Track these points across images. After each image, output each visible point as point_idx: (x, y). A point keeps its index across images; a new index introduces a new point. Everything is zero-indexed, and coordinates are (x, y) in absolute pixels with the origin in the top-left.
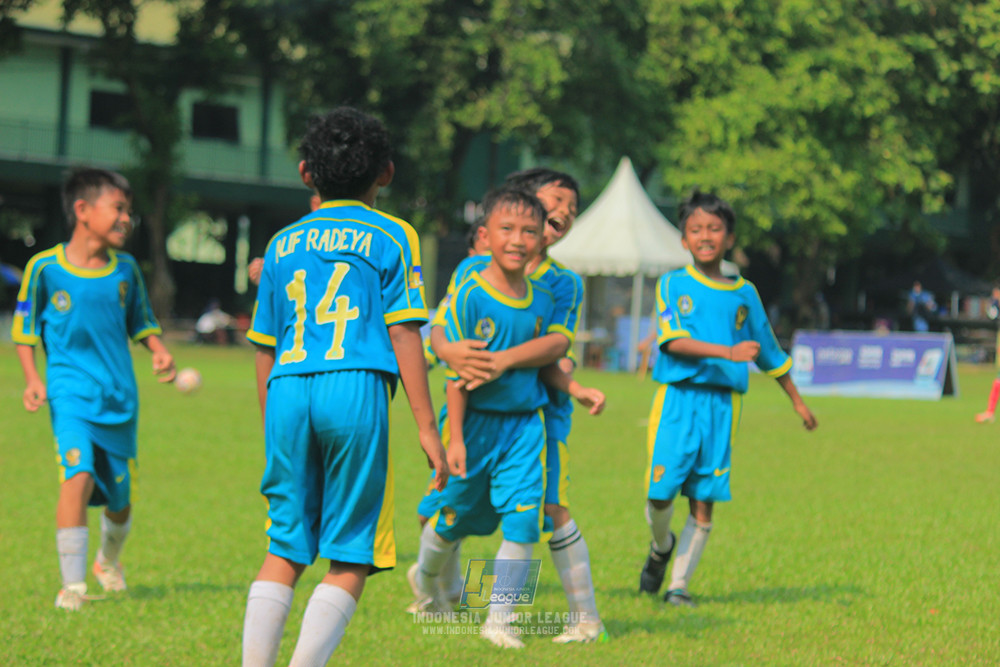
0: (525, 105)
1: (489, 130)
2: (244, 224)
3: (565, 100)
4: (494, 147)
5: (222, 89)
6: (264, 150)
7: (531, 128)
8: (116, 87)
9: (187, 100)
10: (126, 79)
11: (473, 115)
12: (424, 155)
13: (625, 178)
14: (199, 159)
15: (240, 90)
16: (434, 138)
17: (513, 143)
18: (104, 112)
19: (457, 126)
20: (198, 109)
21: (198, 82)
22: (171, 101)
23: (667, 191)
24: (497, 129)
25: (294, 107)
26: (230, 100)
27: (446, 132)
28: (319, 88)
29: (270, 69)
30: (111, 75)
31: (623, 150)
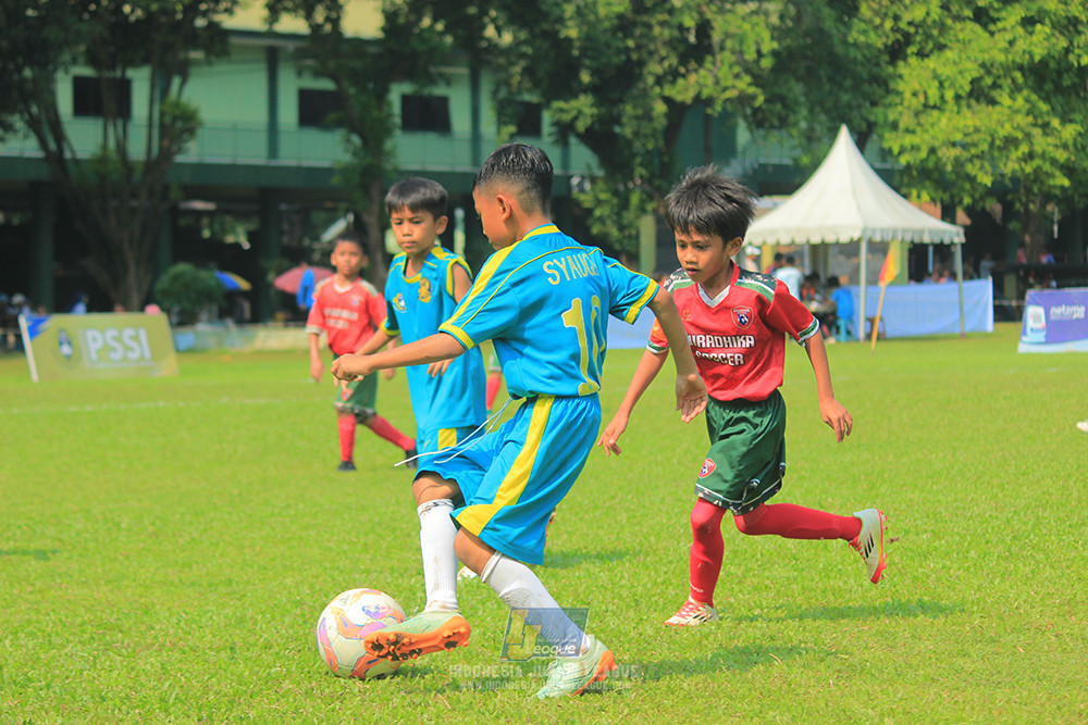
0: (737, 76)
1: (701, 102)
2: (461, 213)
3: (773, 70)
4: (708, 117)
5: (432, 81)
6: (476, 137)
7: (744, 99)
8: (326, 85)
9: (397, 93)
10: (333, 77)
11: (683, 91)
12: (636, 134)
13: (844, 140)
14: (411, 151)
15: (448, 81)
16: (648, 116)
17: (726, 116)
18: (313, 111)
19: (668, 100)
20: (405, 99)
21: (409, 75)
22: (381, 96)
23: (886, 154)
24: (710, 101)
25: (503, 93)
26: (439, 90)
27: (660, 108)
28: (527, 71)
29: (478, 57)
30: (317, 74)
31: (839, 117)
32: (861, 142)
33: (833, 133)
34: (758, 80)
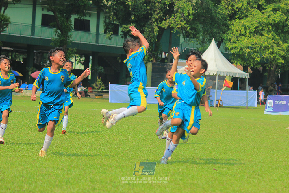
0: (181, 21)
1: (170, 29)
2: (91, 57)
3: (193, 19)
4: (171, 33)
5: (85, 15)
6: (97, 34)
7: (183, 28)
8: (51, 13)
9: (73, 18)
10: (53, 11)
11: (165, 25)
13: (213, 43)
15: (90, 15)
16: (153, 31)
17: (177, 32)
18: (46, 22)
19: (160, 27)
20: (75, 19)
21: (77, 13)
22: (68, 18)
23: (226, 49)
24: (172, 28)
25: (107, 21)
26: (87, 18)
27: (156, 29)
28: (115, 15)
29: (100, 8)
30: (48, 10)
31: (213, 36)
32: (219, 45)
33: (210, 41)
34: (188, 22)
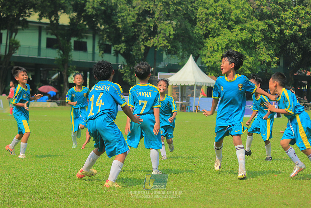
0: (164, 40)
1: (154, 47)
2: (88, 73)
3: (173, 39)
4: (155, 51)
5: (82, 37)
6: (94, 53)
7: (165, 46)
8: (54, 37)
9: (73, 40)
10: (56, 35)
11: (150, 43)
12: (136, 54)
13: (191, 59)
14: (76, 56)
15: (87, 38)
16: (140, 50)
17: (161, 50)
18: (50, 44)
19: (145, 46)
20: (75, 41)
21: (76, 36)
22: (68, 40)
23: (202, 63)
24: (156, 47)
25: (101, 42)
26: (84, 40)
27: (143, 48)
28: (108, 36)
29: (95, 31)
30: (52, 34)
31: (190, 52)
32: (196, 60)
33: (188, 56)
34: (169, 42)
